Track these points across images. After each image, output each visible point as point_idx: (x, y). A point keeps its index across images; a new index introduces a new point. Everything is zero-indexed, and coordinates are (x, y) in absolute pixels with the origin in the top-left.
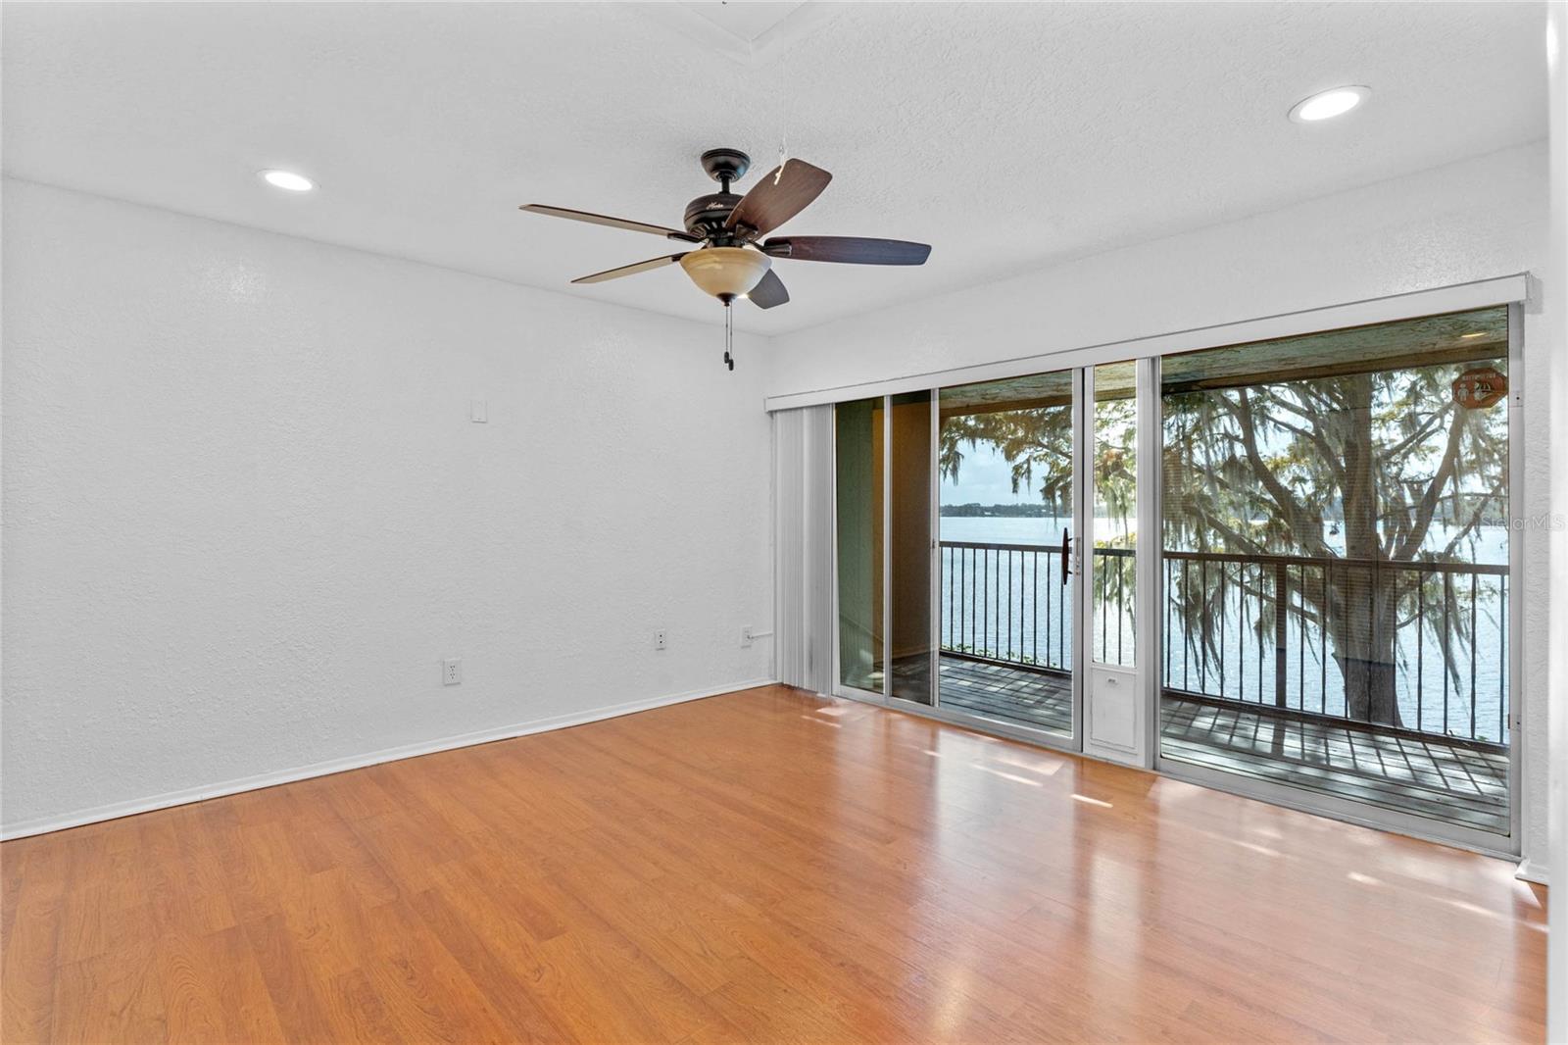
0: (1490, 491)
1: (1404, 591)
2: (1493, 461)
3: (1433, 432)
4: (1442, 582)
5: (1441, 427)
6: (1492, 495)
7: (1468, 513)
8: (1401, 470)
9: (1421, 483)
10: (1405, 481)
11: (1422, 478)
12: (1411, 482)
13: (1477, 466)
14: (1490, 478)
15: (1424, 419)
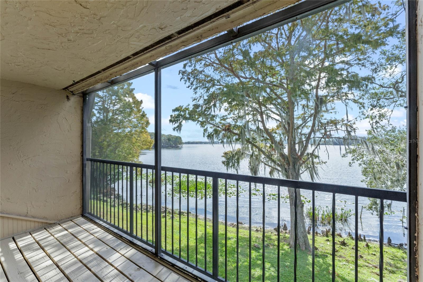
0: (322, 136)
1: (302, 164)
2: (322, 129)
3: (309, 121)
4: (311, 161)
5: (311, 120)
6: (323, 137)
7: (317, 143)
8: (302, 131)
9: (306, 134)
10: (303, 134)
11: (307, 133)
12: (304, 134)
13: (319, 130)
14: (322, 133)
15: (307, 118)
